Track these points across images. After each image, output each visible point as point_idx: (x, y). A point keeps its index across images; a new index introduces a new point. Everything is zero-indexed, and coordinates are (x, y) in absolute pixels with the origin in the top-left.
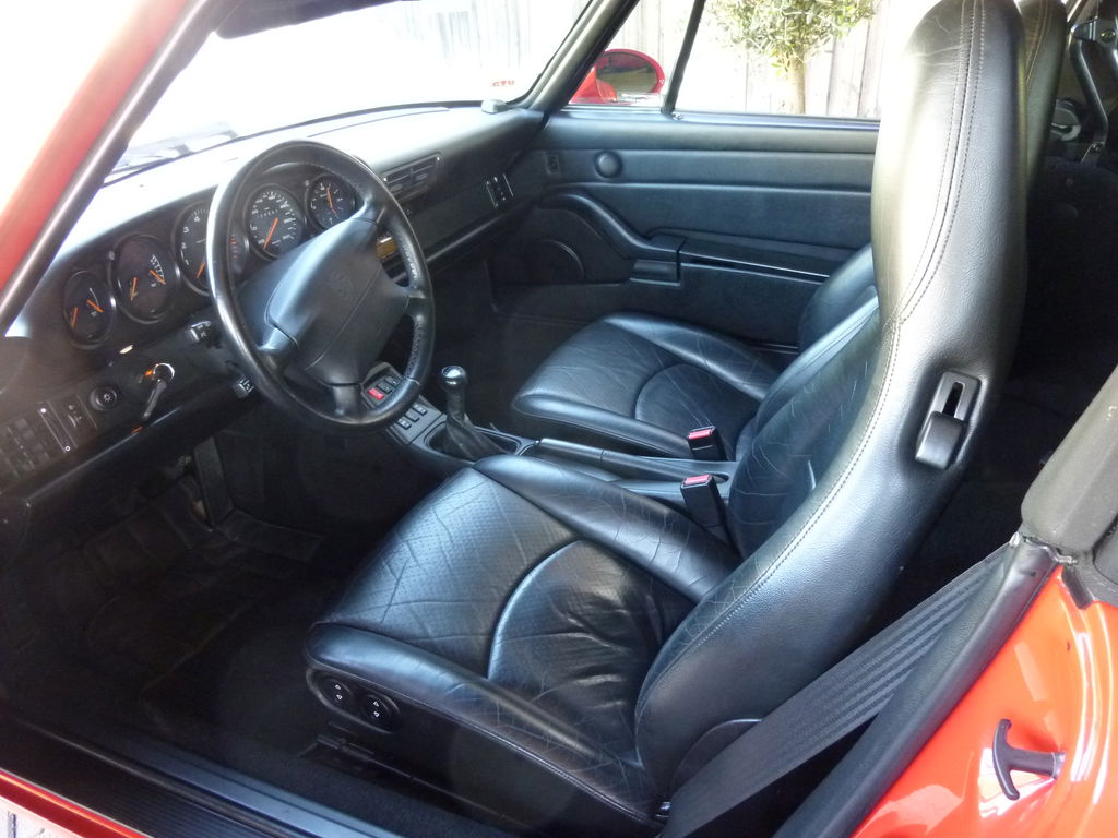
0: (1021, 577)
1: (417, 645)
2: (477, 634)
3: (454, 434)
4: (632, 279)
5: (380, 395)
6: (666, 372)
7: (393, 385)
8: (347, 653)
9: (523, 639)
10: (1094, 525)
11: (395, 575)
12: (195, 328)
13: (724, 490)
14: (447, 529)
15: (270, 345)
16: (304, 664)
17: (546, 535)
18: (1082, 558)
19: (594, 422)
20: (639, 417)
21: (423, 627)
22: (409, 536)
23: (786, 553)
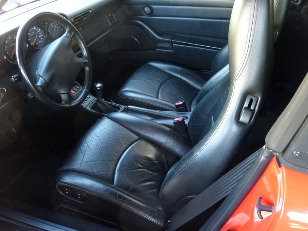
0: (265, 158)
1: (91, 176)
2: (110, 171)
3: (99, 105)
4: (157, 49)
5: (74, 92)
6: (168, 81)
7: (78, 89)
8: (69, 179)
9: (124, 172)
10: (283, 145)
11: (82, 153)
12: (13, 77)
13: (187, 122)
14: (99, 138)
15: (39, 84)
16: (55, 183)
17: (131, 138)
18: (280, 154)
19: (145, 100)
20: (160, 98)
21: (92, 170)
22: (87, 140)
23: (202, 148)
